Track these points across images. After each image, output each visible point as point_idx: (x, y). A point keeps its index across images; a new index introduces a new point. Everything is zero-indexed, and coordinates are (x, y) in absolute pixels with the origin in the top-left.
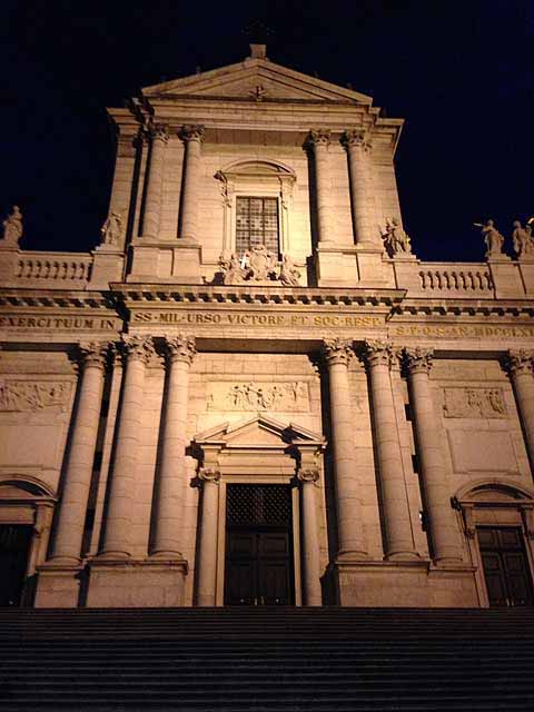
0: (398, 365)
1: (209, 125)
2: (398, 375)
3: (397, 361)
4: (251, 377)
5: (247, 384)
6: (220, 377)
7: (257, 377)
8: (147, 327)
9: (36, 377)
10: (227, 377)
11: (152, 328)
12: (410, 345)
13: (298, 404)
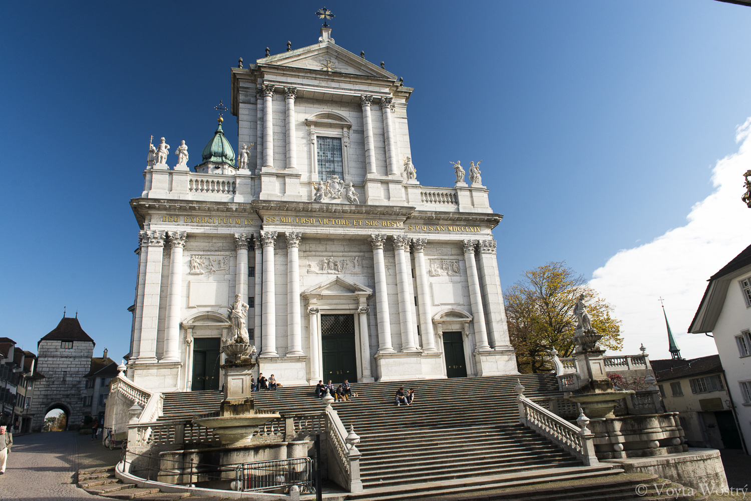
1: (299, 88)
4: (330, 254)
5: (328, 258)
6: (314, 253)
7: (334, 254)
8: (274, 226)
9: (209, 253)
10: (317, 253)
11: (277, 227)
12: (414, 237)
13: (356, 270)
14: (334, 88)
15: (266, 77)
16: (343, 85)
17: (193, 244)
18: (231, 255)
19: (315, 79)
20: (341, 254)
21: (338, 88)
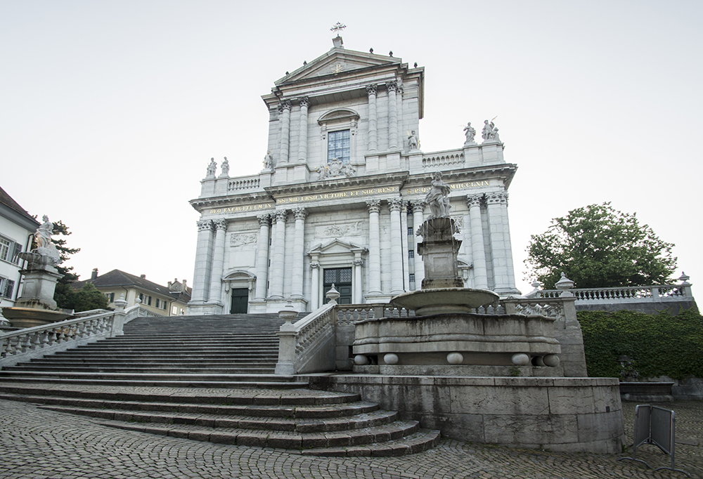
0: (406, 210)
1: (310, 95)
2: (405, 214)
4: (334, 222)
6: (320, 224)
8: (283, 206)
9: (244, 232)
10: (323, 223)
11: (286, 206)
12: (413, 199)
13: (355, 232)
14: (341, 87)
15: (284, 94)
16: (350, 82)
17: (233, 227)
18: (257, 232)
19: (325, 84)
20: (343, 222)
21: (344, 86)
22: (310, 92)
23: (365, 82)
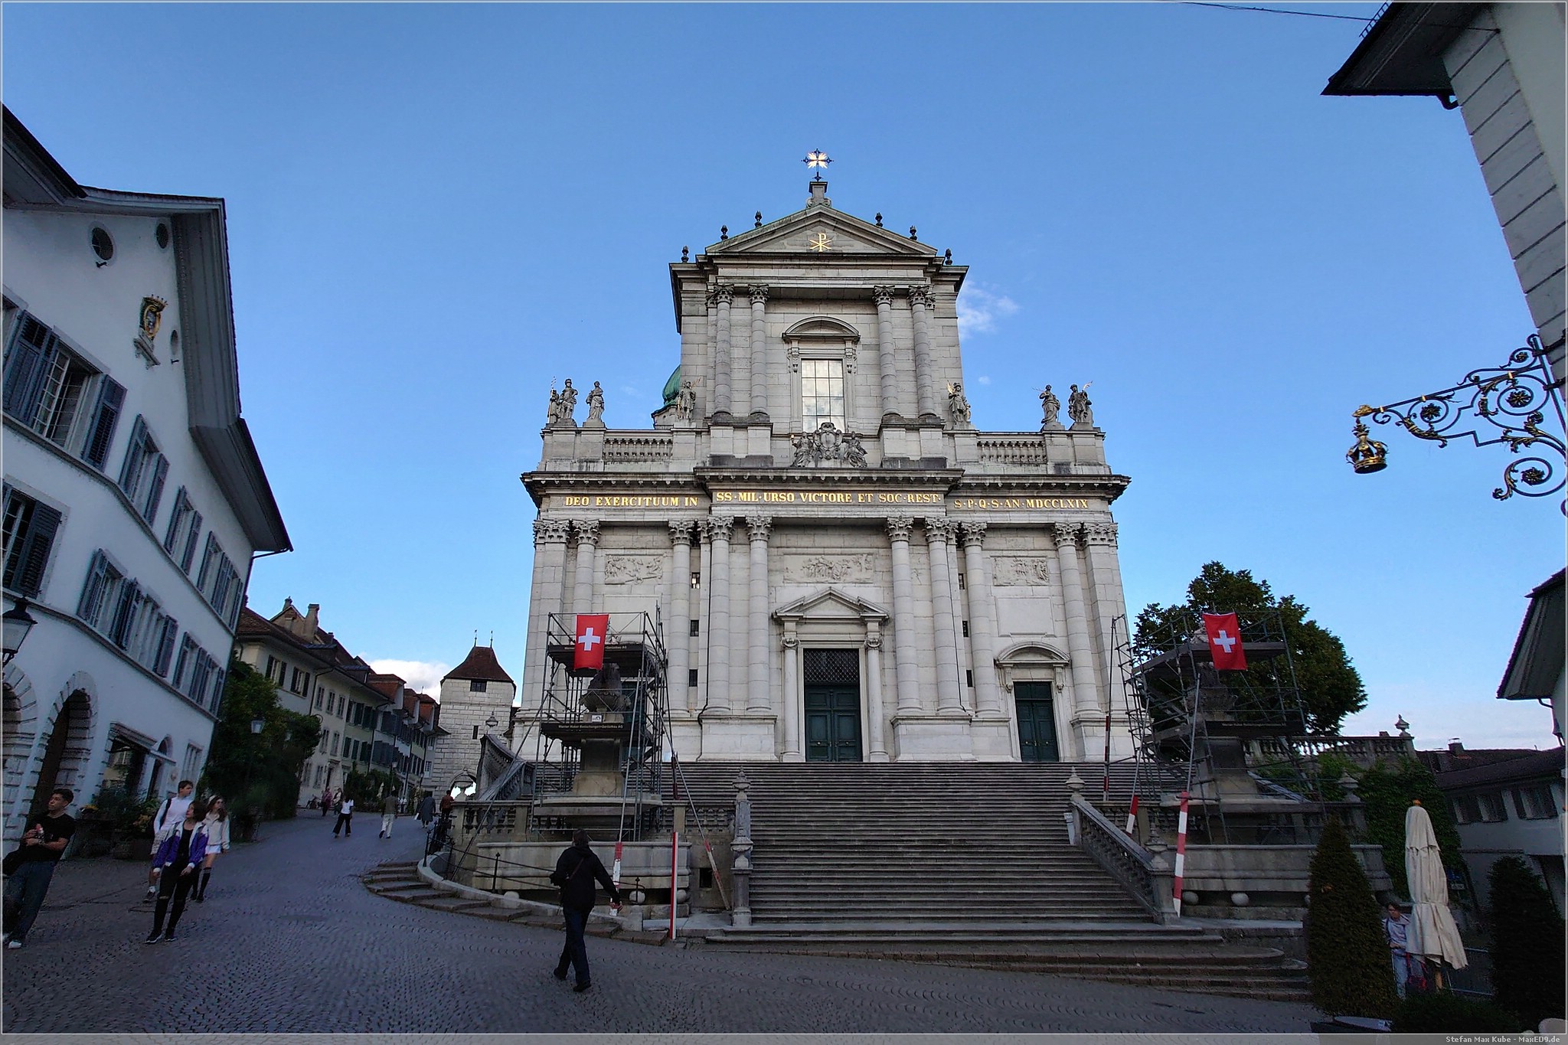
0: (954, 539)
1: (773, 283)
2: (953, 549)
3: (953, 536)
4: (821, 551)
5: (818, 557)
6: (794, 550)
7: (827, 551)
8: (729, 508)
9: (632, 552)
10: (800, 550)
11: (733, 508)
12: (966, 519)
13: (864, 575)
14: (830, 278)
15: (722, 271)
16: (844, 273)
17: (610, 538)
18: (665, 555)
19: (799, 266)
20: (839, 551)
21: (836, 278)
22: (772, 278)
23: (872, 278)
